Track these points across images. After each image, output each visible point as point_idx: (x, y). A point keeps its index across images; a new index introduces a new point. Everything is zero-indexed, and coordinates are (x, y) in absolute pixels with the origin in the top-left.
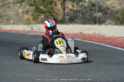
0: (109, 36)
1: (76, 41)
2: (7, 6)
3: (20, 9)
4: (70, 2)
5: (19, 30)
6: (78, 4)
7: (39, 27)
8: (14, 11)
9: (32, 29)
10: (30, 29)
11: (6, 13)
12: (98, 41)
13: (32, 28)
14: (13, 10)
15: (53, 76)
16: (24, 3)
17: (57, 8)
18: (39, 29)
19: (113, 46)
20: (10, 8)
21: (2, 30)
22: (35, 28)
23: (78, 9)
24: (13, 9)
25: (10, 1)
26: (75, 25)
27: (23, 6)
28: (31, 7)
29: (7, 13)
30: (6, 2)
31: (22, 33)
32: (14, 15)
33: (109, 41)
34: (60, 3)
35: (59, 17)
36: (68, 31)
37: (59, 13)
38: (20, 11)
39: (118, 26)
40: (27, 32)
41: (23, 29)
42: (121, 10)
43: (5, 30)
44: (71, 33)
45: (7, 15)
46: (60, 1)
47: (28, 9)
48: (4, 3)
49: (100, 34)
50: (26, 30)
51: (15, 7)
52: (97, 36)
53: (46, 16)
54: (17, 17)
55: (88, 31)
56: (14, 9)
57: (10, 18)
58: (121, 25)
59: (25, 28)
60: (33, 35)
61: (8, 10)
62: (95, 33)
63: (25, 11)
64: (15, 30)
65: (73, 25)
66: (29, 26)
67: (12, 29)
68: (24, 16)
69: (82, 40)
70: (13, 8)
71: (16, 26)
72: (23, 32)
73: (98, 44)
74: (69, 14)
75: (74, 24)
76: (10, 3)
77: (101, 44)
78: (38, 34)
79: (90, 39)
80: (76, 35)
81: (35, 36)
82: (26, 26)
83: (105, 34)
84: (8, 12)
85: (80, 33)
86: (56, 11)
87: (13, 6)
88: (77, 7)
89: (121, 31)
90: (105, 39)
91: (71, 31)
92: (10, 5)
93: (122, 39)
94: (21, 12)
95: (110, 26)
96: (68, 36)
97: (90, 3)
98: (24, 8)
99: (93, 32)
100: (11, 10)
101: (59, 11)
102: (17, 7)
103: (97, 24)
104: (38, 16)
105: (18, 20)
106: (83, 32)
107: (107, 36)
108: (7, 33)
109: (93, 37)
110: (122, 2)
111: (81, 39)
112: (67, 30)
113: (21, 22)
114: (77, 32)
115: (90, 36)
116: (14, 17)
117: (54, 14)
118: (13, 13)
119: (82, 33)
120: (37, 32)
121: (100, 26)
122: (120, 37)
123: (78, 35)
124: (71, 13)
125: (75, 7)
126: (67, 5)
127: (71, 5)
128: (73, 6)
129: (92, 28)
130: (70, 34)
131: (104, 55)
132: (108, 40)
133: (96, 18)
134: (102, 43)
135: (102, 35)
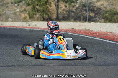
0: (97, 31)
1: (68, 35)
2: (6, 6)
3: (18, 8)
4: (63, 3)
5: (18, 26)
6: (71, 4)
7: (36, 24)
9: (29, 26)
10: (27, 25)
11: (5, 11)
12: (87, 35)
13: (29, 24)
14: (11, 10)
16: (21, 3)
17: (51, 8)
18: (36, 26)
19: (101, 38)
20: (8, 8)
21: (3, 26)
22: (32, 24)
23: (71, 9)
24: (11, 9)
25: (8, 1)
26: (67, 22)
27: (20, 6)
28: (27, 7)
29: (5, 12)
30: (5, 2)
31: (21, 28)
32: (12, 14)
33: (97, 35)
34: (54, 3)
35: (53, 16)
36: (61, 27)
37: (53, 12)
38: (18, 10)
39: (106, 23)
40: (25, 28)
41: (21, 25)
42: (109, 10)
43: (5, 26)
44: (64, 28)
45: (5, 13)
46: (54, 2)
47: (25, 8)
48: (3, 3)
49: (89, 29)
50: (24, 26)
51: (13, 7)
52: (87, 31)
53: (41, 15)
54: (15, 16)
55: (79, 27)
56: (12, 9)
57: (8, 16)
58: (109, 23)
59: (23, 25)
60: (31, 30)
61: (6, 9)
62: (85, 29)
63: (22, 10)
64: (14, 26)
65: (66, 23)
66: (27, 23)
67: (11, 25)
68: (21, 15)
69: (74, 34)
70: (11, 7)
71: (15, 22)
73: (87, 37)
74: (62, 13)
76: (8, 3)
77: (90, 37)
78: (35, 29)
79: (80, 34)
80: (69, 30)
81: (33, 31)
82: (24, 22)
83: (94, 29)
86: (50, 10)
87: (11, 6)
88: (69, 8)
89: (108, 27)
90: (94, 33)
91: (64, 27)
92: (9, 5)
93: (109, 34)
94: (18, 11)
95: (99, 23)
97: (81, 3)
98: (21, 7)
99: (84, 27)
101: (53, 11)
102: (15, 7)
103: (87, 22)
104: (34, 14)
105: (16, 19)
106: (74, 28)
107: (96, 31)
108: (8, 28)
109: (83, 32)
110: (110, 3)
111: (72, 33)
115: (81, 31)
116: (13, 16)
117: (49, 13)
118: (11, 12)
119: (73, 29)
120: (34, 27)
121: (90, 23)
122: (107, 32)
124: (64, 13)
125: (68, 7)
126: (61, 5)
127: (64, 5)
128: (66, 7)
129: (82, 25)
130: (63, 30)
133: (87, 17)
134: (91, 36)
135: (91, 31)
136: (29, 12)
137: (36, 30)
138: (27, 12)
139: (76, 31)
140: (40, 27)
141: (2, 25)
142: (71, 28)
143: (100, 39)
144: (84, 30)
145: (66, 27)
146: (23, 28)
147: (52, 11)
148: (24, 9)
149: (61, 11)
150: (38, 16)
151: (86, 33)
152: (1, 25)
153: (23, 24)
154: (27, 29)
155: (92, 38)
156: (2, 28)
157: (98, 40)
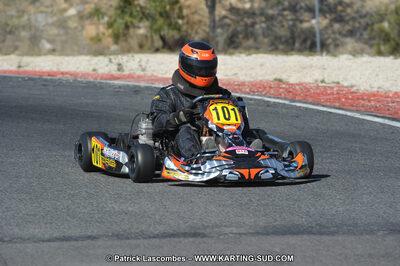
0: (369, 89)
1: (268, 106)
3: (71, 5)
5: (79, 71)
7: (143, 64)
8: (52, 12)
9: (119, 70)
10: (112, 69)
11: (26, 17)
12: (337, 104)
13: (119, 65)
14: (49, 10)
15: (221, 208)
17: (188, 2)
18: (144, 70)
19: (389, 118)
20: (38, 4)
21: (25, 72)
22: (128, 64)
23: (256, 5)
24: (47, 7)
26: (254, 56)
29: (29, 19)
31: (92, 80)
32: (53, 24)
33: (373, 103)
35: (197, 33)
36: (236, 74)
37: (196, 18)
38: (72, 12)
40: (106, 79)
41: (91, 68)
44: (247, 79)
45: (29, 24)
47: (96, 5)
49: (338, 83)
50: (101, 71)
51: (55, 1)
52: (332, 88)
53: (155, 27)
54: (62, 32)
55: (299, 75)
56: (52, 6)
57: (38, 33)
59: (97, 67)
60: (128, 86)
61: (32, 9)
62: (323, 81)
63: (86, 13)
64: (67, 73)
65: (250, 57)
66: (110, 61)
67: (55, 69)
68: (83, 27)
69: (287, 102)
71: (67, 58)
72: (96, 79)
73: (339, 115)
75: (250, 54)
77: (349, 114)
78: (142, 85)
79: (310, 100)
80: (265, 88)
81: (136, 91)
82: (101, 58)
83: (354, 83)
84: (33, 18)
85: (276, 80)
86: (185, 12)
90: (358, 99)
91: (246, 75)
94: (74, 16)
95: (366, 58)
96: (241, 90)
98: (84, 2)
99: (317, 75)
100: (42, 9)
101: (196, 12)
102: (62, 1)
103: (324, 54)
104: (127, 27)
105: (66, 42)
106: (284, 77)
107: (362, 88)
108: (46, 80)
109: (319, 94)
111: (281, 99)
112: (233, 72)
113: (76, 48)
114: (266, 78)
115: (309, 91)
116: (54, 31)
117: (180, 22)
118: (50, 20)
119: (280, 80)
120: (139, 77)
121: (337, 59)
123: (271, 87)
129: (311, 66)
130: (243, 84)
131: (365, 147)
132: (369, 101)
133: (315, 36)
134: (351, 111)
135: (347, 87)
136: (110, 17)
137: (147, 88)
138: (106, 19)
139: (291, 91)
140: (160, 76)
141: (22, 69)
142: (271, 78)
143: (387, 122)
144: (321, 84)
145: (253, 75)
146: (99, 80)
147: (193, 13)
148: (93, 6)
149: (224, 13)
150: (142, 31)
151: (331, 97)
152: (20, 67)
153: (96, 64)
154: (116, 82)
155: (357, 115)
156: (23, 79)
157: (381, 124)
